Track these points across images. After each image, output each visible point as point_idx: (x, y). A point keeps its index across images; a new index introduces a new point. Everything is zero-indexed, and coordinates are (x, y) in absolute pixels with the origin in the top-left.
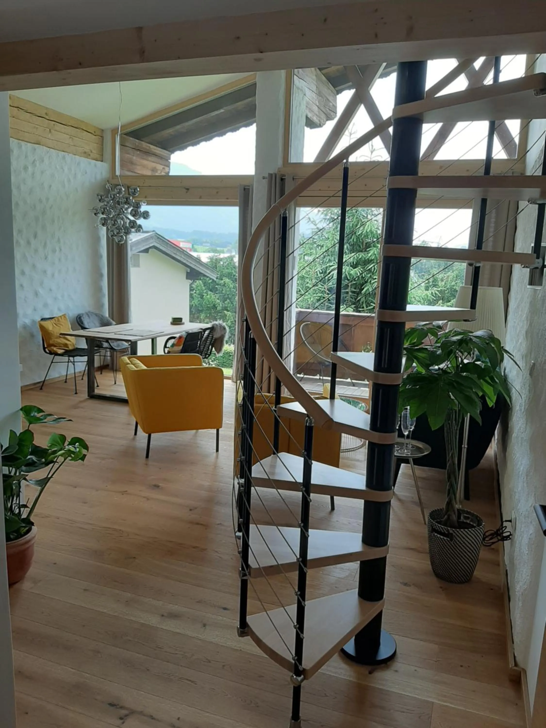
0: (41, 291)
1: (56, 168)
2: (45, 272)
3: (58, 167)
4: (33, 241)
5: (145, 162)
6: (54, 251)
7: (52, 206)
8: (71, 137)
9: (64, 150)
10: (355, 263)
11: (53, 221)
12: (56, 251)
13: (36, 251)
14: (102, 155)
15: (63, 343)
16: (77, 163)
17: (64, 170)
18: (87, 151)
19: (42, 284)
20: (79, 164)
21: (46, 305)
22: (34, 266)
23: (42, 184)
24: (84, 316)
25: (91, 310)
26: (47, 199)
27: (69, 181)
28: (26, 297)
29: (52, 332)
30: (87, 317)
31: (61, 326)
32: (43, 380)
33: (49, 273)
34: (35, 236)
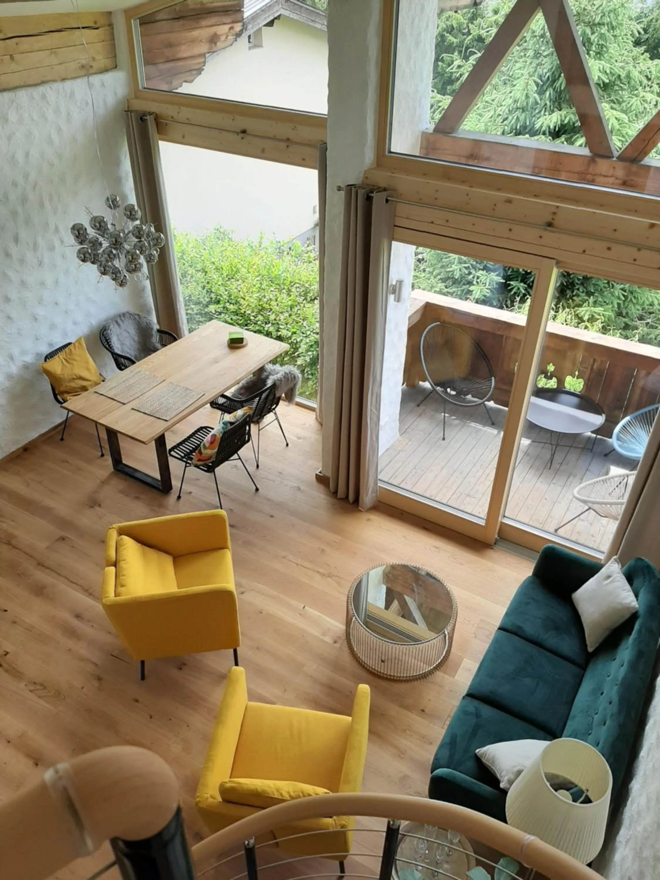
0: (41, 312)
1: (33, 120)
2: (43, 284)
3: (35, 117)
4: (14, 250)
5: (195, 33)
6: (52, 248)
7: (36, 184)
8: (53, 50)
9: (45, 79)
10: (557, 129)
11: (42, 205)
12: (54, 247)
13: (22, 261)
14: (115, 56)
15: (79, 386)
16: (68, 95)
17: (46, 119)
18: (84, 62)
19: (40, 301)
20: (72, 95)
21: (53, 327)
22: (23, 283)
23: (13, 157)
24: (112, 326)
25: (124, 310)
26: (26, 177)
27: (59, 130)
28: (19, 329)
29: (61, 376)
30: (116, 326)
31: (74, 362)
32: (65, 418)
33: (49, 280)
34: (16, 240)
